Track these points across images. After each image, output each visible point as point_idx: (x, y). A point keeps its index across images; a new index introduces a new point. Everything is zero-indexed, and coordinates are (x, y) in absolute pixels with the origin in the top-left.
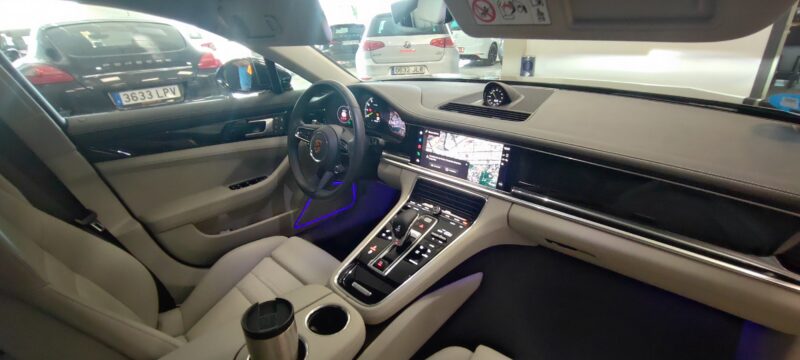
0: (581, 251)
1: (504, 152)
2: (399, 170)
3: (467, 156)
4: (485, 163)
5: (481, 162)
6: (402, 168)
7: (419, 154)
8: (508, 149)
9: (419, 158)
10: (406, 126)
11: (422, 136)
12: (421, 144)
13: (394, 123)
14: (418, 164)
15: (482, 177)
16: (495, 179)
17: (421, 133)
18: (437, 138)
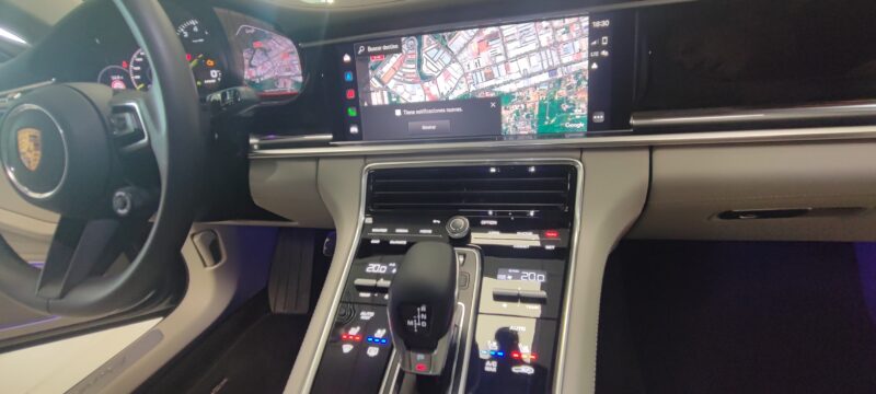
0: (820, 212)
1: (594, 34)
2: (311, 165)
3: (490, 76)
4: (545, 77)
5: (535, 80)
6: (317, 158)
7: (352, 112)
8: (606, 23)
9: (357, 121)
10: (302, 53)
11: (351, 67)
12: (354, 85)
13: (259, 71)
14: (357, 137)
15: (542, 116)
16: (581, 110)
17: (347, 58)
18: (394, 59)
